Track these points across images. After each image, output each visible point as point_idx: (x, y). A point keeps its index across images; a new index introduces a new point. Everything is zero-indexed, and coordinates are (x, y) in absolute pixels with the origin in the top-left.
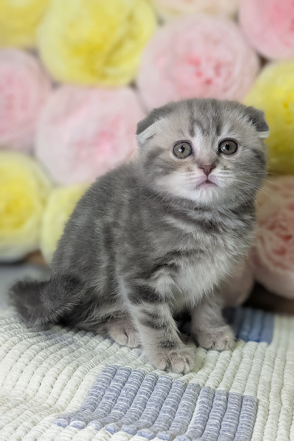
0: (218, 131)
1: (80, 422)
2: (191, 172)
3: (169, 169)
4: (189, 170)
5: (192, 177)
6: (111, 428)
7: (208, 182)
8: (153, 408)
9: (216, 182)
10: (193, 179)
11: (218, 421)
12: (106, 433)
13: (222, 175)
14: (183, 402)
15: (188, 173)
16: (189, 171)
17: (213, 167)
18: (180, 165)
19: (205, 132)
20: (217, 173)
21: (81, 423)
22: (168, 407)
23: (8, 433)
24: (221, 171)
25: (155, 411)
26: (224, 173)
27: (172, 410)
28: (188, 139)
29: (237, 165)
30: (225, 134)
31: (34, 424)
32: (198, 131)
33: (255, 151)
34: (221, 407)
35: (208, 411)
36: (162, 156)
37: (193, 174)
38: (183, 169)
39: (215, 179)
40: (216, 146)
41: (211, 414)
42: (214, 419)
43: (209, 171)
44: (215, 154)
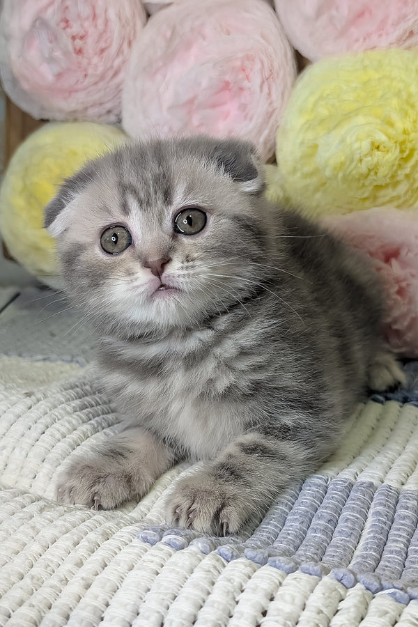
0: (167, 197)
1: (178, 537)
2: (132, 277)
3: (98, 277)
4: (129, 273)
5: (136, 284)
6: (227, 553)
7: (163, 287)
8: (297, 524)
9: (176, 285)
10: (138, 287)
11: (402, 546)
12: (218, 560)
13: (185, 272)
14: (345, 514)
15: (128, 279)
16: (130, 275)
17: (166, 261)
18: (113, 267)
19: (145, 204)
20: (175, 269)
21: (180, 540)
22: (322, 522)
23: (63, 552)
24: (181, 265)
25: (301, 529)
26: (187, 267)
27: (327, 528)
28: (120, 221)
29: (207, 250)
30: (179, 201)
31: (106, 536)
32: (133, 204)
33: (236, 218)
34: (407, 522)
35: (386, 528)
36: (84, 257)
37: (136, 279)
38: (119, 273)
39: (174, 280)
40: (168, 223)
41: (391, 533)
42: (397, 541)
43: (159, 269)
44: (167, 237)
